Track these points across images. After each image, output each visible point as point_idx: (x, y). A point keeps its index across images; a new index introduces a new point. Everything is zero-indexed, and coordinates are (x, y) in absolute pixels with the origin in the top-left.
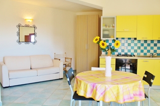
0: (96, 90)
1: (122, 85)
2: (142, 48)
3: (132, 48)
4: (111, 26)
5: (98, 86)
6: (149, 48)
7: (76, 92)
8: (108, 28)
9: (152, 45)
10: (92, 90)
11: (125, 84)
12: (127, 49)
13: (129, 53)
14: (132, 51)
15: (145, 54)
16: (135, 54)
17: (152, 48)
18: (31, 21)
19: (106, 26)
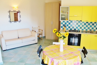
0: (54, 62)
1: (68, 60)
2: (85, 26)
3: (79, 26)
4: (66, 12)
5: (55, 60)
6: (89, 26)
7: (43, 60)
8: (64, 14)
9: (91, 24)
10: (51, 62)
11: (70, 59)
12: (75, 26)
13: (77, 29)
14: (79, 28)
15: (87, 30)
16: (81, 30)
17: (91, 26)
18: (17, 8)
19: (63, 12)
